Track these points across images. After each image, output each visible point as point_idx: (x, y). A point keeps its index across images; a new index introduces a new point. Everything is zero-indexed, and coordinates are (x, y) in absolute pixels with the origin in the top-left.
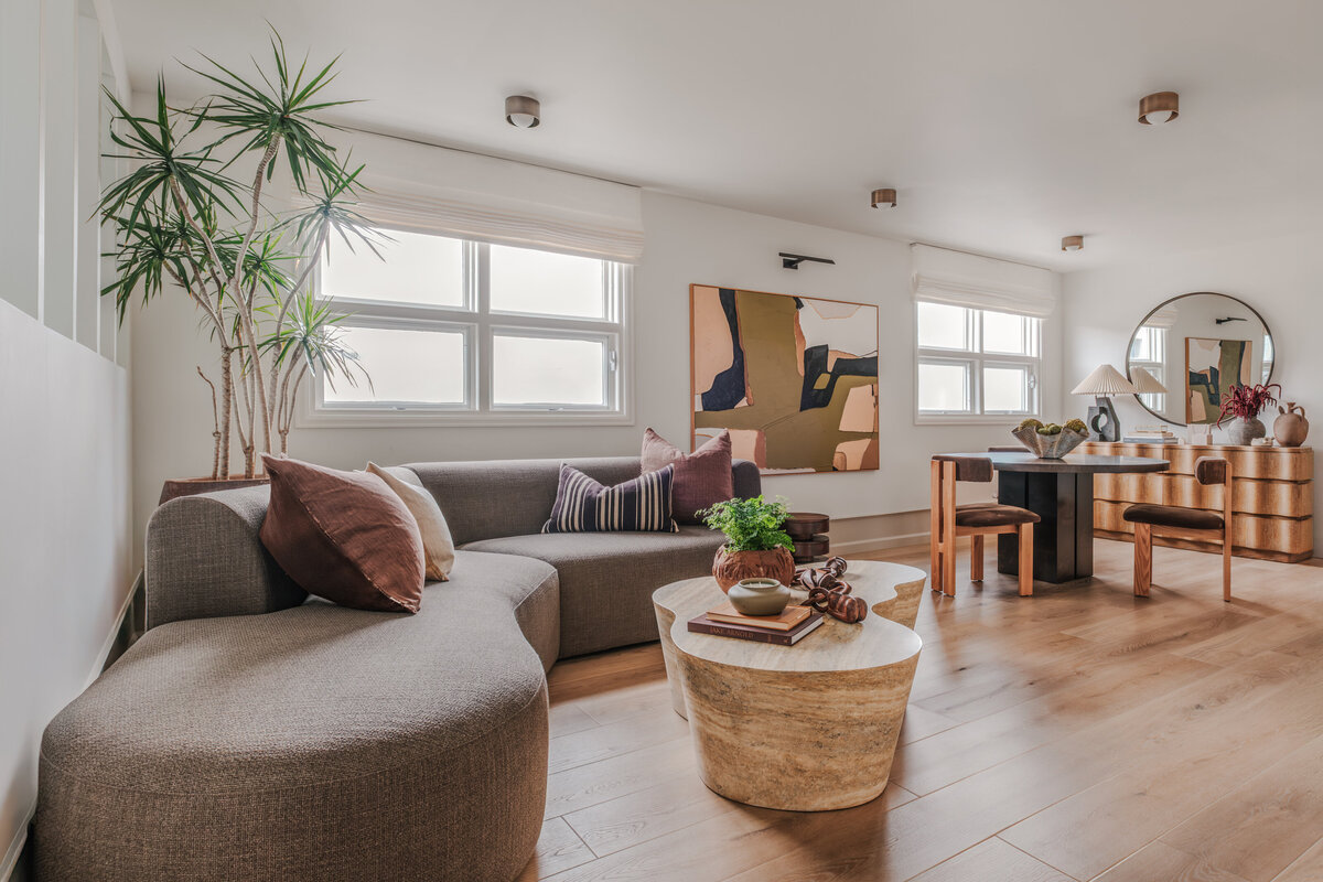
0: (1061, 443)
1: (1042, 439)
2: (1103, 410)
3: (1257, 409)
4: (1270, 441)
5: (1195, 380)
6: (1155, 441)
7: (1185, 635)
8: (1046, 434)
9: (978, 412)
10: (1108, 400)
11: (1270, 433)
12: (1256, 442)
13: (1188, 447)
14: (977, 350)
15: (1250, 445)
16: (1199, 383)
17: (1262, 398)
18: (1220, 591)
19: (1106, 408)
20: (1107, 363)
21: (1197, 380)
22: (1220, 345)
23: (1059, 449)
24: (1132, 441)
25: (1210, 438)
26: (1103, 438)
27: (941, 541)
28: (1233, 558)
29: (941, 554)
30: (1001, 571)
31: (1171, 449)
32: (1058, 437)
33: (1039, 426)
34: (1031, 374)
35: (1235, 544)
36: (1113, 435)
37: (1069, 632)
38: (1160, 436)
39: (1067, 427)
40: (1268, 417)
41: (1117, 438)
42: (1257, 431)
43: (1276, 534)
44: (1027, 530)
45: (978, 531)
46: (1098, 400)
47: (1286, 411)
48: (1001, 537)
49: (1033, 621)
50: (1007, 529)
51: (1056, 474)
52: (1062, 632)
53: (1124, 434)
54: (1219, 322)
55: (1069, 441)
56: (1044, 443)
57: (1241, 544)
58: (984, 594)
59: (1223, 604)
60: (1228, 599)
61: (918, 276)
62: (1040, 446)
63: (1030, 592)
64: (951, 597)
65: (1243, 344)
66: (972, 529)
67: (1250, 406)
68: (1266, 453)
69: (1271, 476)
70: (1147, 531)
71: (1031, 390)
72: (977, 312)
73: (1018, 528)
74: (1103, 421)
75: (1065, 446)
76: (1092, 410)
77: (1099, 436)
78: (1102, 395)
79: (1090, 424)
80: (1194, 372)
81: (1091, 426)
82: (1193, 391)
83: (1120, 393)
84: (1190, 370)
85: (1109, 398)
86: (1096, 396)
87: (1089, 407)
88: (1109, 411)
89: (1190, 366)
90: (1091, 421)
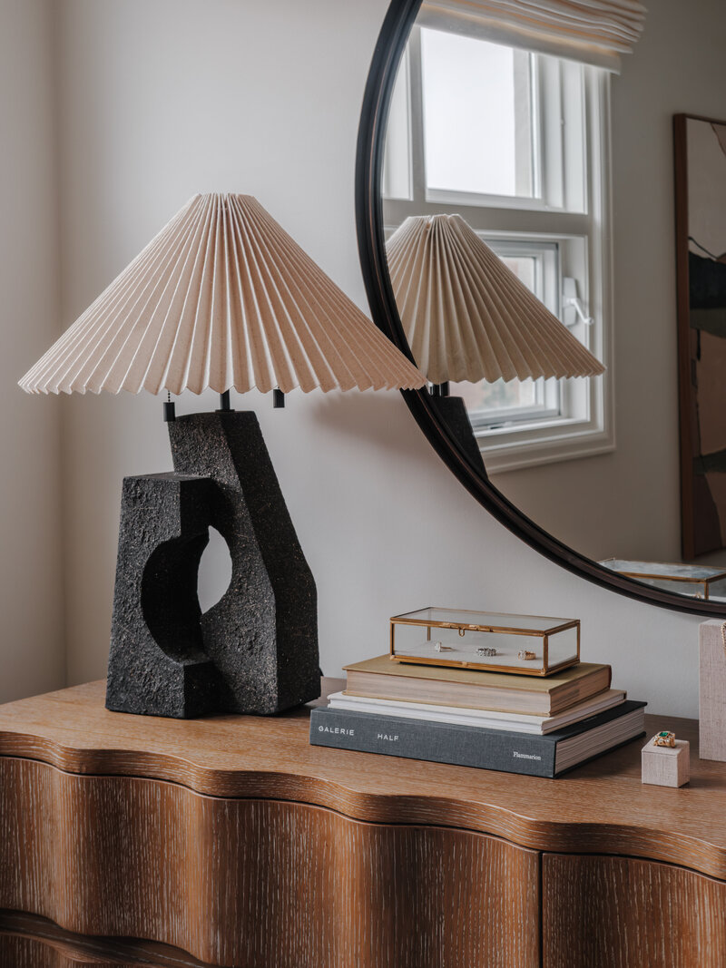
2: (209, 504)
5: (709, 287)
10: (240, 428)
21: (714, 291)
76: (139, 506)
77: (187, 682)
78: (208, 402)
79: (135, 599)
80: (704, 255)
81: (138, 613)
82: (704, 335)
83: (327, 386)
84: (692, 247)
85: (250, 417)
86: (170, 407)
87: (128, 483)
88: (242, 512)
89: (691, 232)
90: (138, 573)
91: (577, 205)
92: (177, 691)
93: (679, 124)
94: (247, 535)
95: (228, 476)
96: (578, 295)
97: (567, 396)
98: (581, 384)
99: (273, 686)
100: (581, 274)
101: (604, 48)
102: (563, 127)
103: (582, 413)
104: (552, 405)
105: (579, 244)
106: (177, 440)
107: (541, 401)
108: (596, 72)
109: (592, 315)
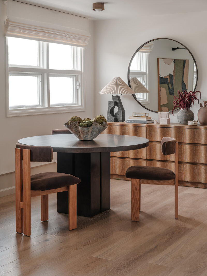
0: (93, 131)
1: (82, 130)
2: (116, 104)
3: (190, 104)
4: (196, 123)
5: (162, 81)
6: (142, 122)
7: (156, 247)
8: (84, 127)
9: (46, 106)
10: (118, 97)
11: (196, 118)
12: (190, 123)
13: (158, 126)
14: (45, 67)
15: (187, 124)
16: (164, 83)
17: (192, 99)
18: (173, 212)
19: (117, 102)
20: (118, 76)
21: (163, 82)
22: (174, 62)
23: (92, 135)
24: (131, 122)
25: (169, 120)
26: (116, 120)
27: (22, 201)
28: (179, 188)
29: (22, 209)
30: (59, 211)
31: (150, 128)
32: (91, 128)
33: (80, 121)
34: (77, 80)
35: (181, 179)
36: (121, 118)
37: (96, 255)
38: (144, 119)
39: (96, 121)
40: (195, 109)
41: (124, 120)
42: (190, 117)
43: (199, 173)
44: (73, 189)
45: (45, 193)
46: (113, 97)
47: (203, 106)
48: (59, 194)
49: (76, 249)
50: (62, 190)
51: (89, 154)
52: (93, 256)
53: (127, 118)
54: (173, 49)
55: (97, 130)
56: (83, 132)
57: (183, 180)
58: (49, 231)
59: (175, 221)
60: (177, 217)
61: (8, 20)
62: (81, 133)
63: (75, 227)
64: (28, 236)
65: (184, 61)
66: (41, 192)
67: (187, 103)
68: (194, 129)
69: (196, 142)
70: (137, 183)
71: (77, 91)
72: (45, 44)
73: (68, 188)
74: (116, 110)
75: (95, 133)
76: (110, 104)
77: (114, 119)
78: (115, 95)
79: (109, 112)
80: (162, 77)
81: (110, 113)
82: (161, 88)
83: (125, 93)
84: (160, 76)
85: (119, 96)
86: (112, 95)
87: (109, 102)
88: (119, 104)
89: (160, 74)
90: (110, 110)
91: (145, 71)
92: (114, 120)
93: (158, 59)
94: (120, 106)
95: (118, 101)
96: (145, 83)
97: (143, 96)
98: (145, 94)
99: (122, 119)
100: (145, 80)
101: (148, 51)
102: (143, 60)
103: (145, 98)
104: (141, 97)
105: (145, 76)
106: (113, 98)
107: (140, 97)
108: (147, 54)
109: (146, 85)
